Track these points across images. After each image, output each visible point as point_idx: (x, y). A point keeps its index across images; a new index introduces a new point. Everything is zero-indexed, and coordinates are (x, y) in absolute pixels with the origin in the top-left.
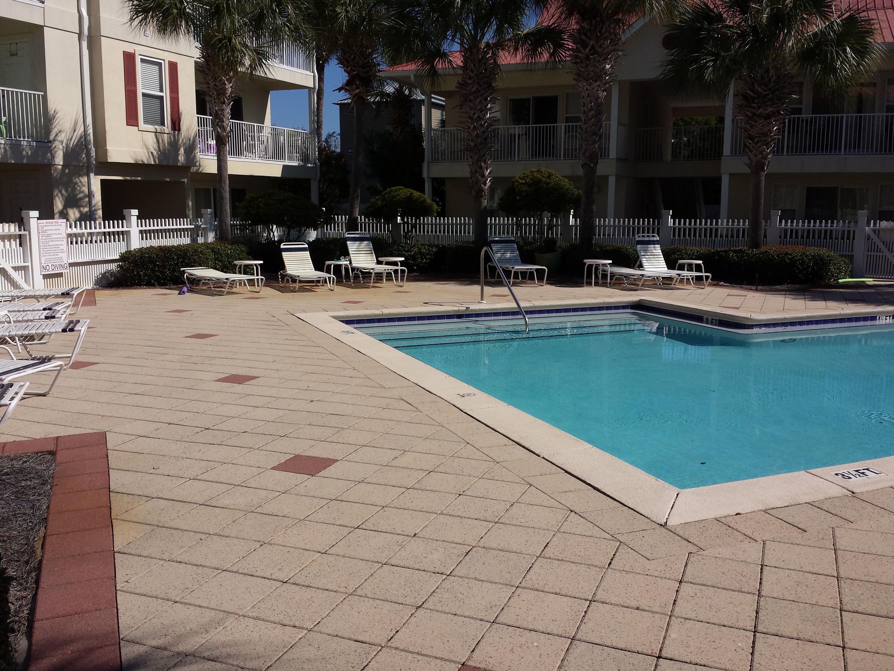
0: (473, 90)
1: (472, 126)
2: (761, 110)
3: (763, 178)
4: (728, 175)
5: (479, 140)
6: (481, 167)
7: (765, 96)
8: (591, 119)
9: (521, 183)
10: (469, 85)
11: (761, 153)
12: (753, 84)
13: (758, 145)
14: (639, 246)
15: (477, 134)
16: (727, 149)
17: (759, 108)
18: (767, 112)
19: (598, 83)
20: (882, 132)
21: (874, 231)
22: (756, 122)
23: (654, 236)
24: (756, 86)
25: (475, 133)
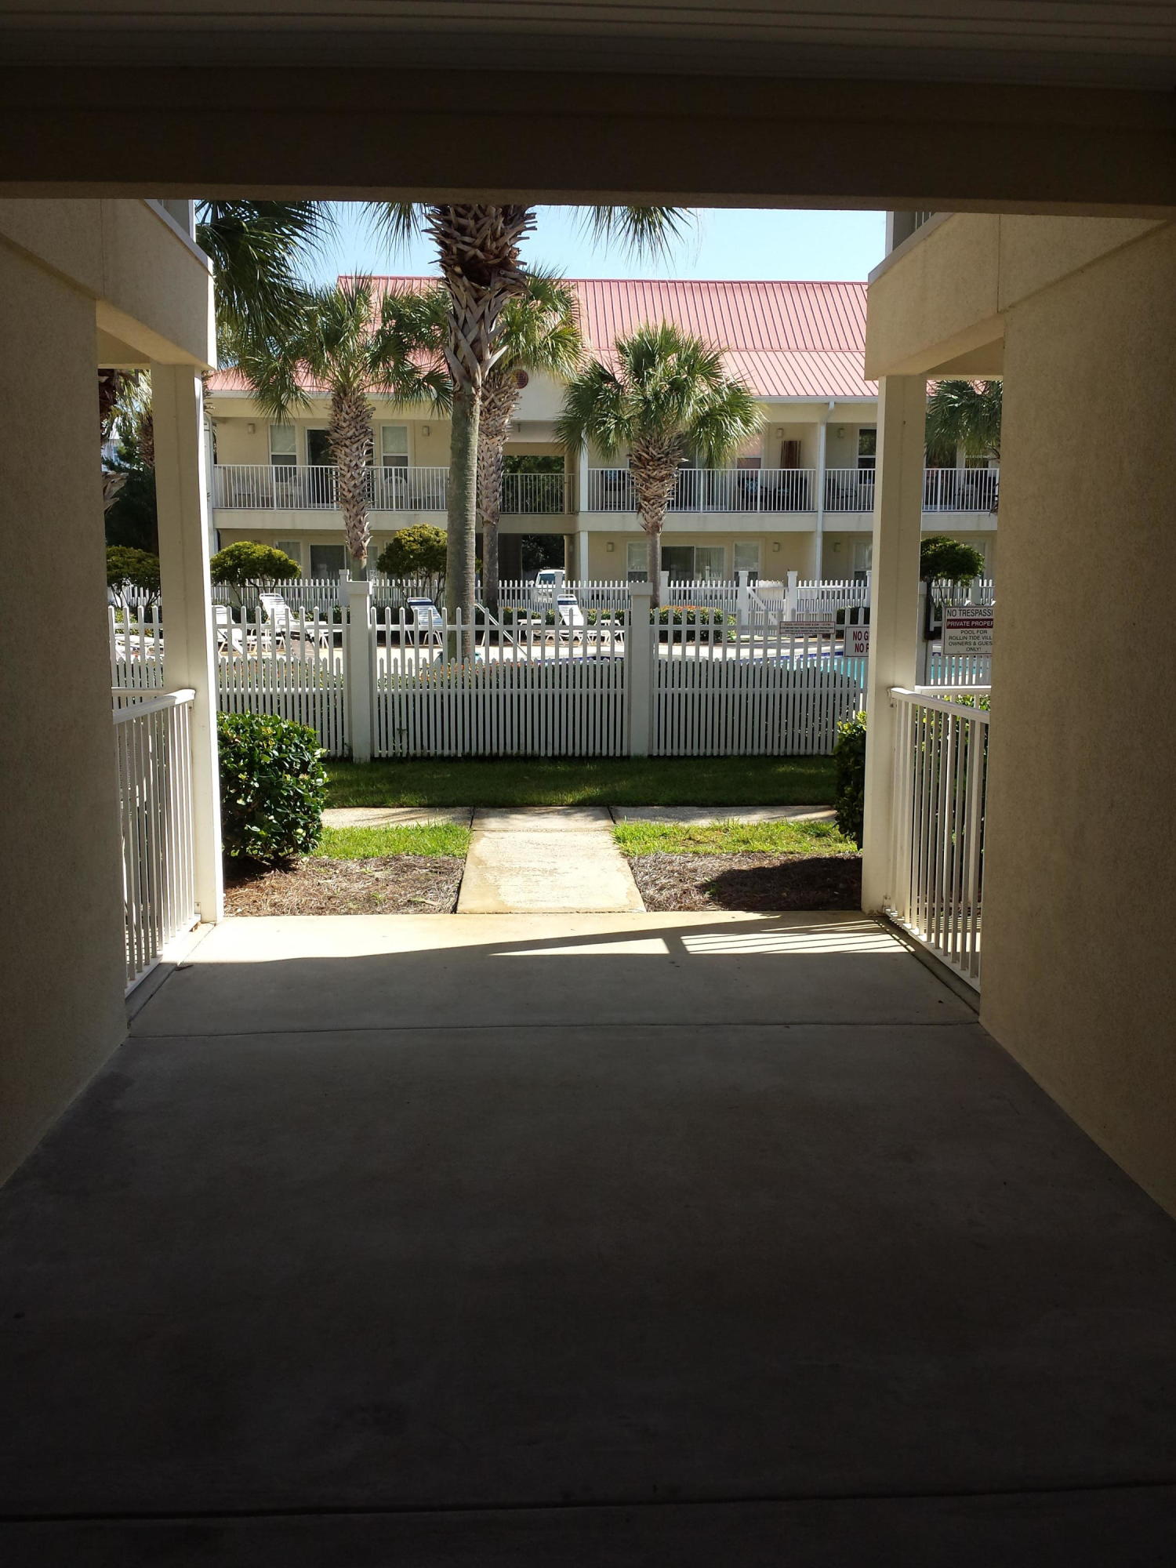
0: (349, 434)
1: (349, 475)
2: (656, 472)
3: (658, 539)
4: (587, 533)
5: (358, 491)
6: (360, 521)
7: (660, 459)
8: (492, 475)
9: (410, 541)
10: (344, 428)
11: (657, 514)
12: (647, 448)
13: (654, 507)
14: (560, 606)
15: (355, 484)
16: (584, 505)
17: (654, 470)
18: (661, 474)
19: (498, 438)
20: (735, 487)
21: (754, 590)
22: (651, 484)
23: (572, 597)
24: (650, 449)
25: (353, 483)
